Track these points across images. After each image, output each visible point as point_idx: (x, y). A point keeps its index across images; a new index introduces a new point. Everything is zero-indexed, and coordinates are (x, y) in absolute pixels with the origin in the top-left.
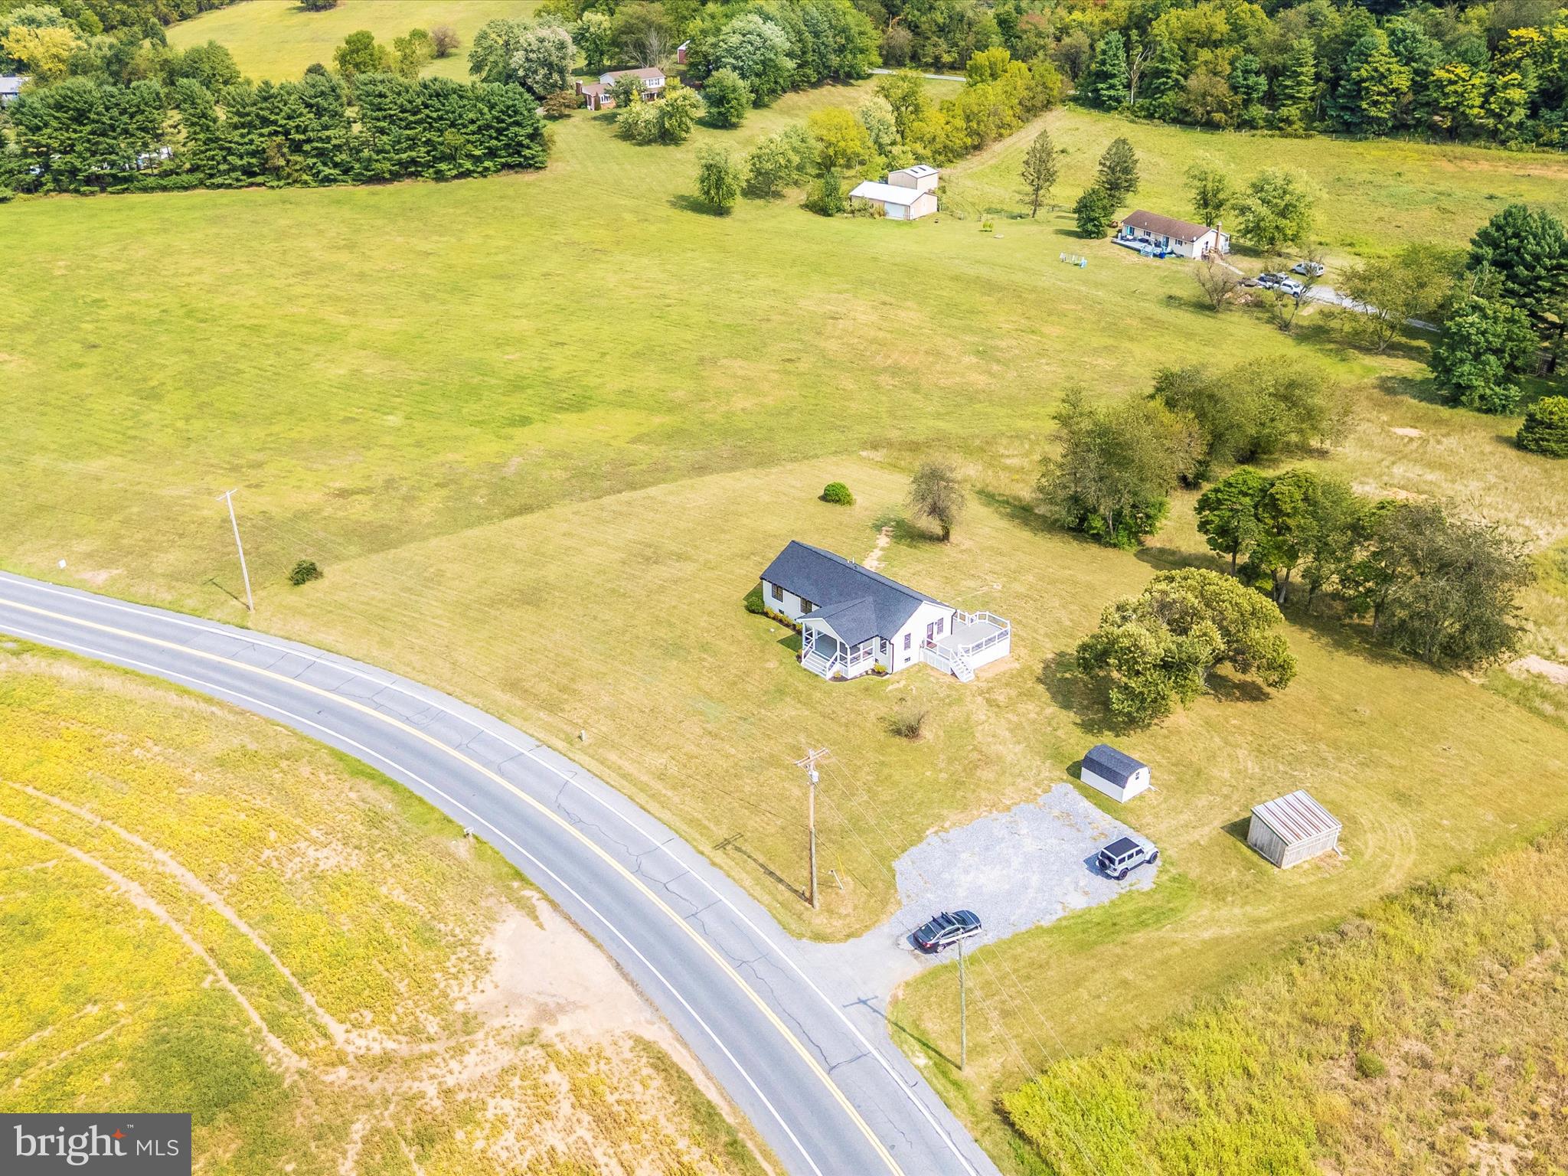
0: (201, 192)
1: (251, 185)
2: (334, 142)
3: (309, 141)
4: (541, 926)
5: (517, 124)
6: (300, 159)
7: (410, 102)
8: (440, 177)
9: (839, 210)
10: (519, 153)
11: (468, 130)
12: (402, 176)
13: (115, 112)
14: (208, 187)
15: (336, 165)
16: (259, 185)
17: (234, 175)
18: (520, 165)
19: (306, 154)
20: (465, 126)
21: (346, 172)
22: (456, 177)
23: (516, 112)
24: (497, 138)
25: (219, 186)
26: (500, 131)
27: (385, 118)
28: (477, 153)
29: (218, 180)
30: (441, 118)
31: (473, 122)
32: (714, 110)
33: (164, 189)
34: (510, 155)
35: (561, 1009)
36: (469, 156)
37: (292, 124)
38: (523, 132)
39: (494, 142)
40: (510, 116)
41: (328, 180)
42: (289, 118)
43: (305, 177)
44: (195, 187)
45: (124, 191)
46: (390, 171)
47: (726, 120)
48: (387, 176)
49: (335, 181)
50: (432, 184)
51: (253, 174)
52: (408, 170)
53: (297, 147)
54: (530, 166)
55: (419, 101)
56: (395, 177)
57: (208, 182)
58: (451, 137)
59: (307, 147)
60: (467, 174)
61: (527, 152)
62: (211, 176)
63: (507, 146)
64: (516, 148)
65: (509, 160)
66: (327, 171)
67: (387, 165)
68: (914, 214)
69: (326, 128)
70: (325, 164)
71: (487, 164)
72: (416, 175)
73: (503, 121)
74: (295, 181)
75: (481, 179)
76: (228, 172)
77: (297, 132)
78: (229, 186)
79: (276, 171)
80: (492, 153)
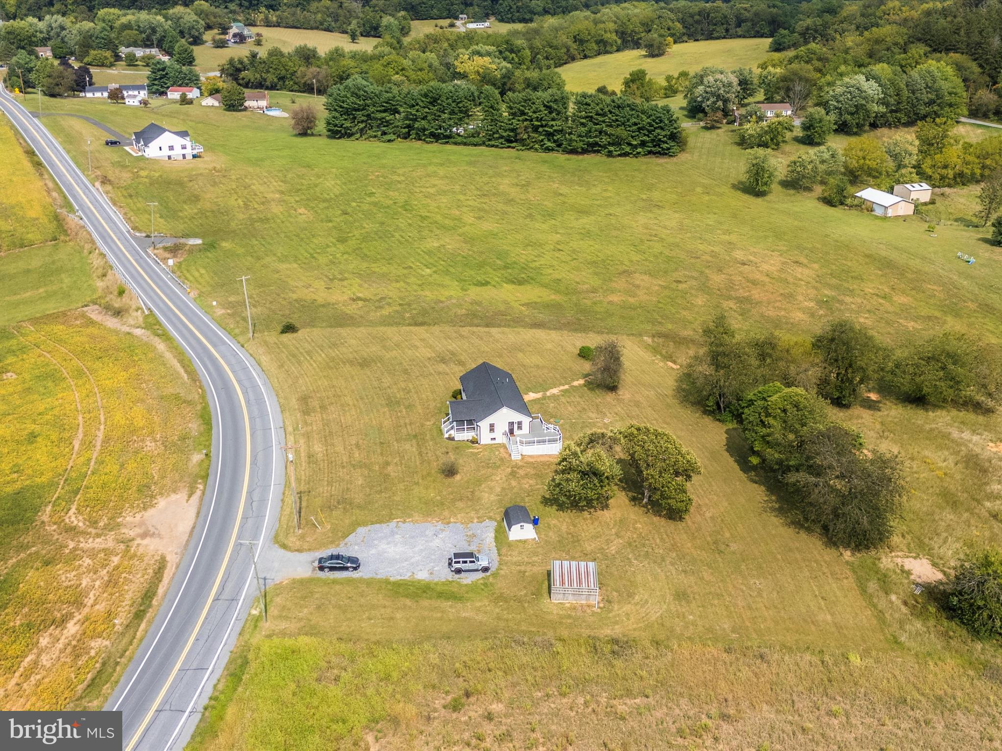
0: (483, 148)
1: (509, 147)
2: (555, 128)
3: (542, 126)
4: (188, 501)
5: (662, 128)
6: (536, 136)
7: (602, 110)
8: (610, 155)
9: (842, 204)
10: (659, 145)
11: (631, 129)
12: (589, 152)
13: (450, 101)
14: (487, 146)
15: (555, 141)
16: (513, 148)
17: (500, 141)
18: (659, 153)
19: (540, 134)
20: (630, 126)
21: (559, 146)
22: (620, 155)
23: (661, 121)
24: (648, 136)
25: (493, 146)
26: (650, 132)
27: (587, 117)
28: (635, 143)
29: (493, 143)
30: (617, 120)
31: (635, 124)
32: (805, 133)
33: (465, 144)
34: (655, 146)
35: (153, 535)
36: (629, 144)
37: (535, 116)
38: (664, 133)
39: (645, 138)
40: (657, 123)
41: (548, 150)
42: (534, 112)
43: (537, 146)
44: (480, 145)
45: (447, 143)
46: (582, 149)
47: (812, 139)
48: (580, 150)
49: (553, 150)
50: (605, 158)
51: (511, 142)
52: (592, 148)
53: (535, 129)
54: (666, 154)
55: (606, 110)
56: (584, 152)
57: (487, 143)
58: (620, 131)
59: (541, 129)
60: (626, 155)
61: (665, 146)
62: (490, 140)
63: (653, 141)
64: (657, 142)
65: (653, 149)
66: (549, 144)
67: (581, 144)
68: (890, 213)
69: (553, 120)
70: (549, 140)
71: (639, 150)
72: (598, 151)
73: (652, 126)
74: (531, 148)
75: (634, 159)
76: (498, 139)
77: (537, 121)
78: (497, 146)
79: (522, 141)
80: (643, 144)
